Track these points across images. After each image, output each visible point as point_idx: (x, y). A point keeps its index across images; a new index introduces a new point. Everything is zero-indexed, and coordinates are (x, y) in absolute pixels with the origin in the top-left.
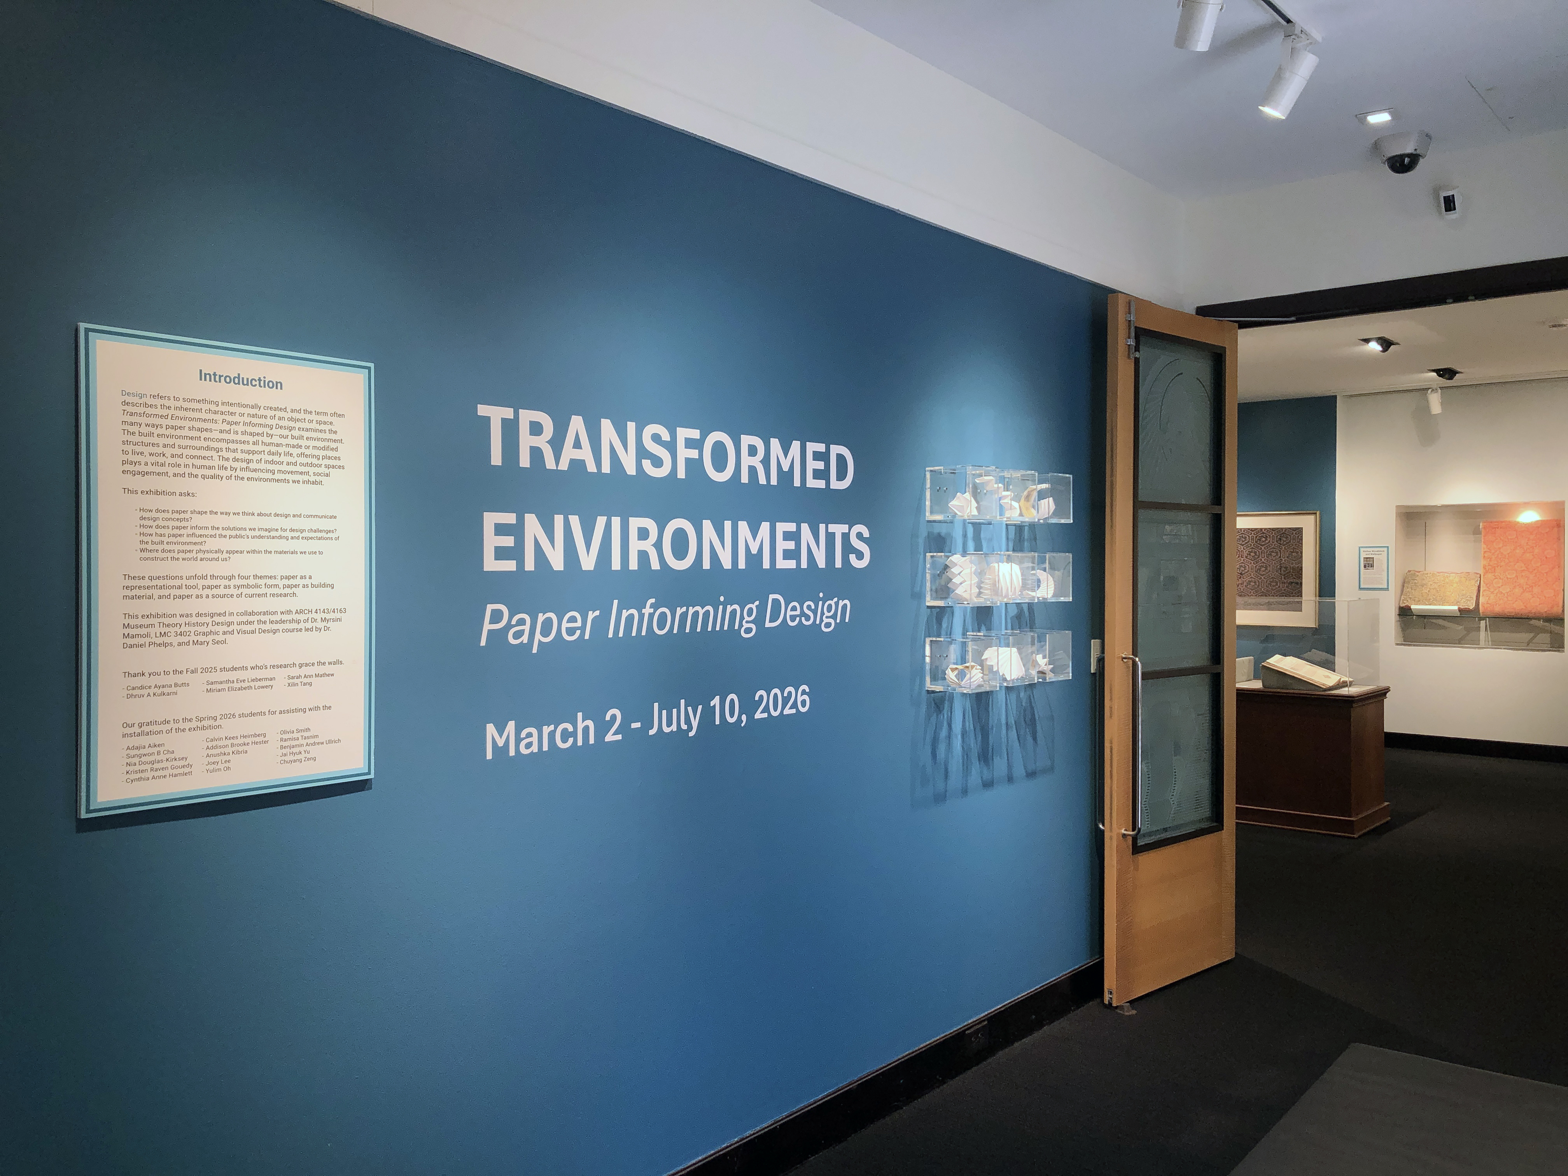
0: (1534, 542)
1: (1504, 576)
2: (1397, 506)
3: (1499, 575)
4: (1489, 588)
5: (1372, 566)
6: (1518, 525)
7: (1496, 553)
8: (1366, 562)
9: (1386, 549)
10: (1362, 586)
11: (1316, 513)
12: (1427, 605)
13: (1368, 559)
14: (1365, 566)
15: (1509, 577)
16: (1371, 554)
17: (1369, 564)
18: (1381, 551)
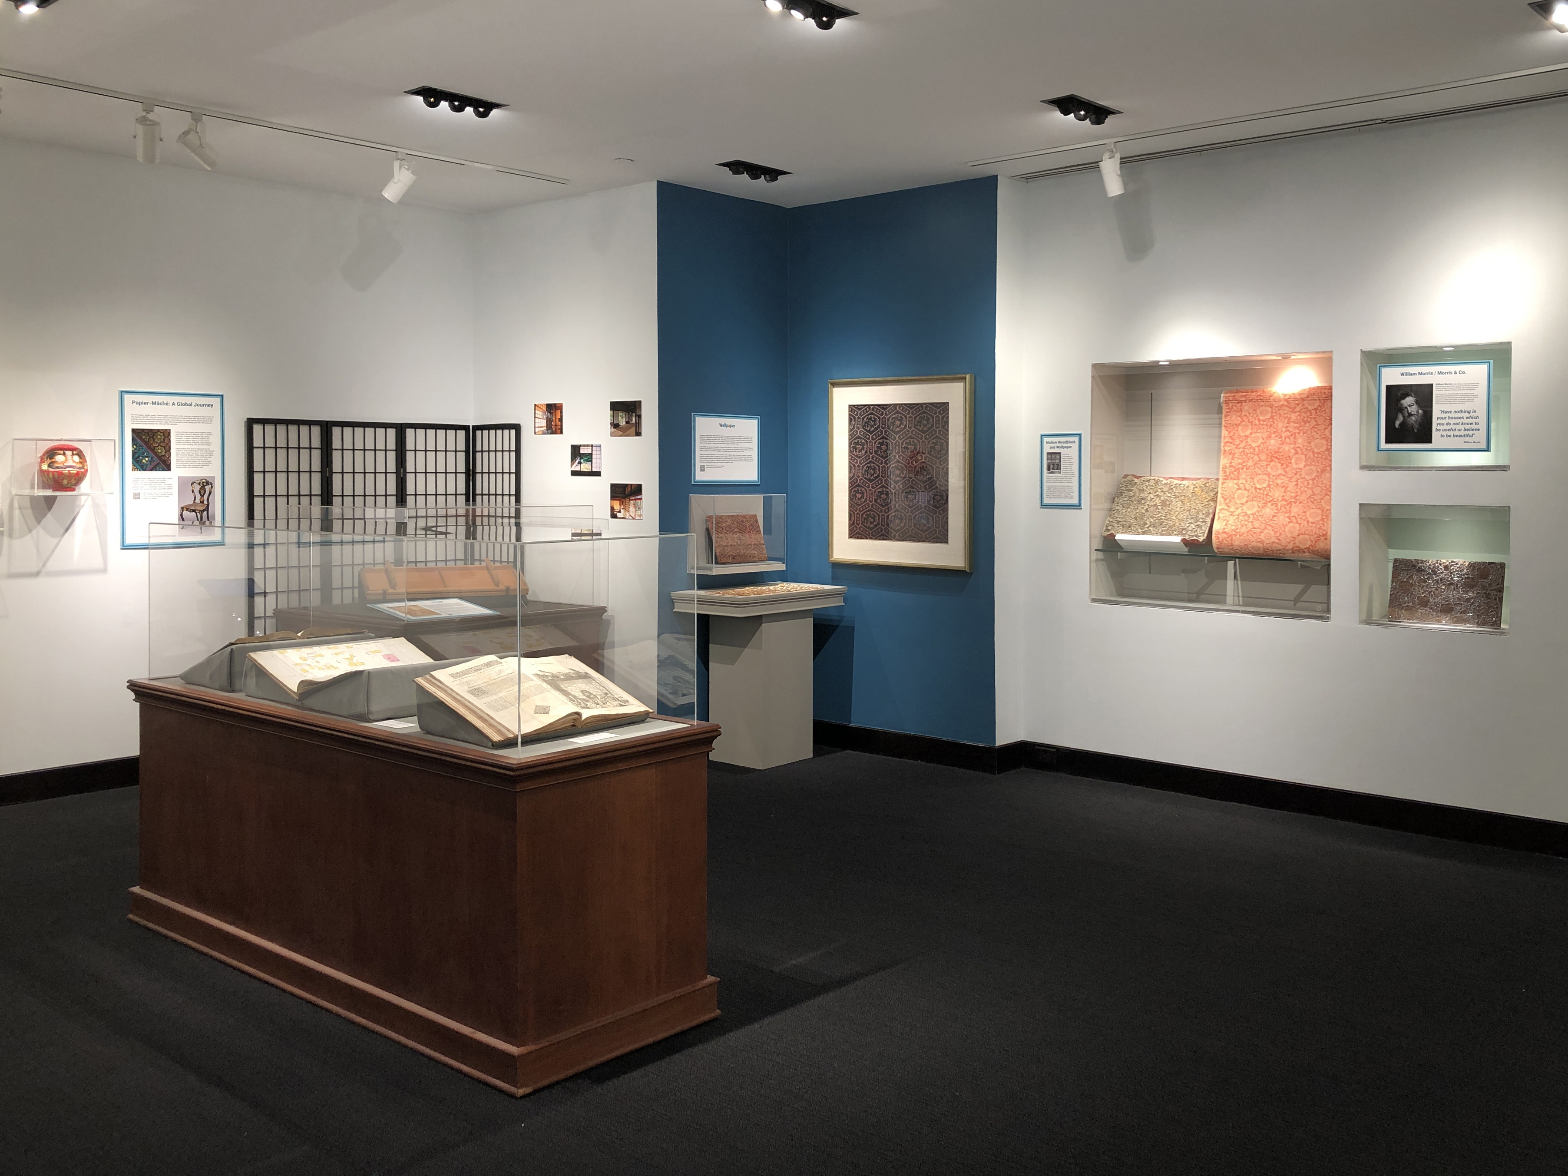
0: (1296, 425)
1: (1252, 484)
2: (1095, 366)
3: (1244, 482)
4: (1228, 506)
5: (1059, 468)
6: (1276, 394)
7: (1242, 446)
8: (1050, 461)
9: (1076, 439)
10: (1046, 501)
11: (965, 378)
12: (1139, 533)
13: (1053, 456)
14: (1049, 469)
15: (1258, 486)
16: (1058, 447)
17: (1054, 463)
18: (1071, 442)
